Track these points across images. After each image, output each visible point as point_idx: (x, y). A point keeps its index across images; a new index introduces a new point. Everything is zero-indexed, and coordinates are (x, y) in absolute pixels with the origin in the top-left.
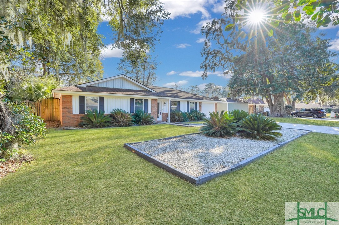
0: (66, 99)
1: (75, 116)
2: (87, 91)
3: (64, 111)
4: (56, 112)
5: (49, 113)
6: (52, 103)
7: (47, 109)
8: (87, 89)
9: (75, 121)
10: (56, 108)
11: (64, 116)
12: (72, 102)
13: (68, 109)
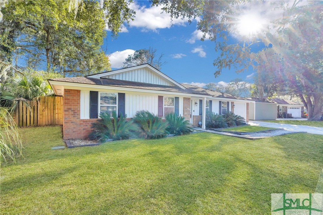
0: (71, 96)
1: (84, 122)
2: (102, 83)
3: (67, 115)
4: (58, 113)
5: (49, 114)
6: (54, 102)
7: (46, 110)
8: (102, 82)
9: (83, 129)
10: (59, 108)
11: (67, 123)
12: (80, 100)
13: (74, 111)
